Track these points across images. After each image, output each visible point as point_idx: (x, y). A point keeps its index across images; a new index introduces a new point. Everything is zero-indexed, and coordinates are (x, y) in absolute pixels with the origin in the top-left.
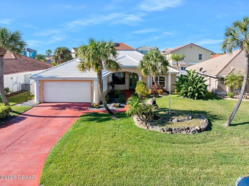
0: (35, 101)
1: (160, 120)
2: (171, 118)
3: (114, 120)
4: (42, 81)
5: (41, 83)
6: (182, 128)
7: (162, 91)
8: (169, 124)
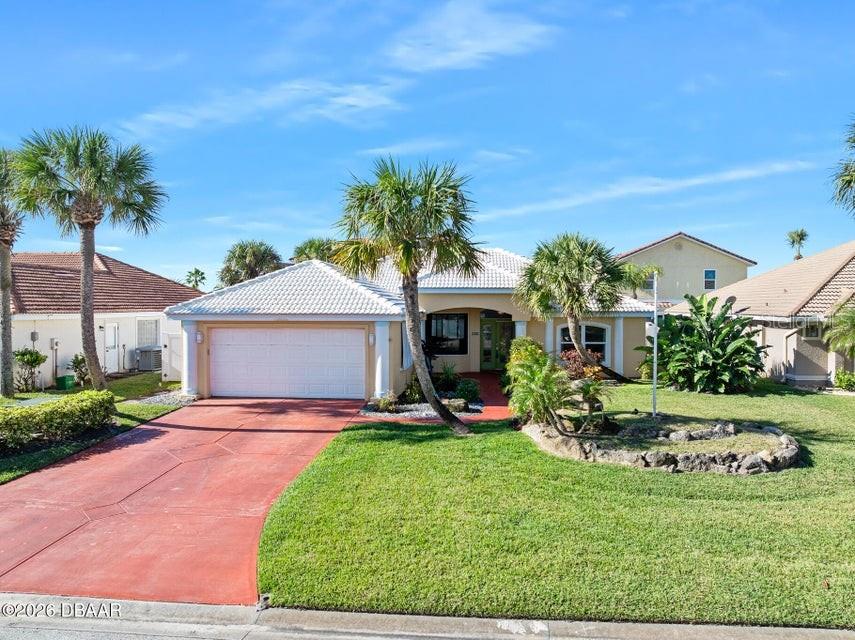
0: (185, 392)
1: (625, 434)
2: (664, 427)
3: (462, 438)
4: (205, 326)
5: (202, 334)
6: (712, 456)
7: (600, 371)
8: (661, 444)
